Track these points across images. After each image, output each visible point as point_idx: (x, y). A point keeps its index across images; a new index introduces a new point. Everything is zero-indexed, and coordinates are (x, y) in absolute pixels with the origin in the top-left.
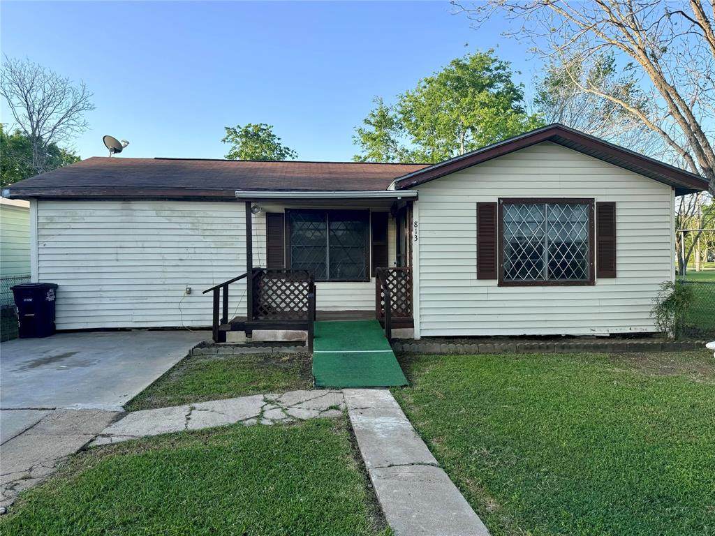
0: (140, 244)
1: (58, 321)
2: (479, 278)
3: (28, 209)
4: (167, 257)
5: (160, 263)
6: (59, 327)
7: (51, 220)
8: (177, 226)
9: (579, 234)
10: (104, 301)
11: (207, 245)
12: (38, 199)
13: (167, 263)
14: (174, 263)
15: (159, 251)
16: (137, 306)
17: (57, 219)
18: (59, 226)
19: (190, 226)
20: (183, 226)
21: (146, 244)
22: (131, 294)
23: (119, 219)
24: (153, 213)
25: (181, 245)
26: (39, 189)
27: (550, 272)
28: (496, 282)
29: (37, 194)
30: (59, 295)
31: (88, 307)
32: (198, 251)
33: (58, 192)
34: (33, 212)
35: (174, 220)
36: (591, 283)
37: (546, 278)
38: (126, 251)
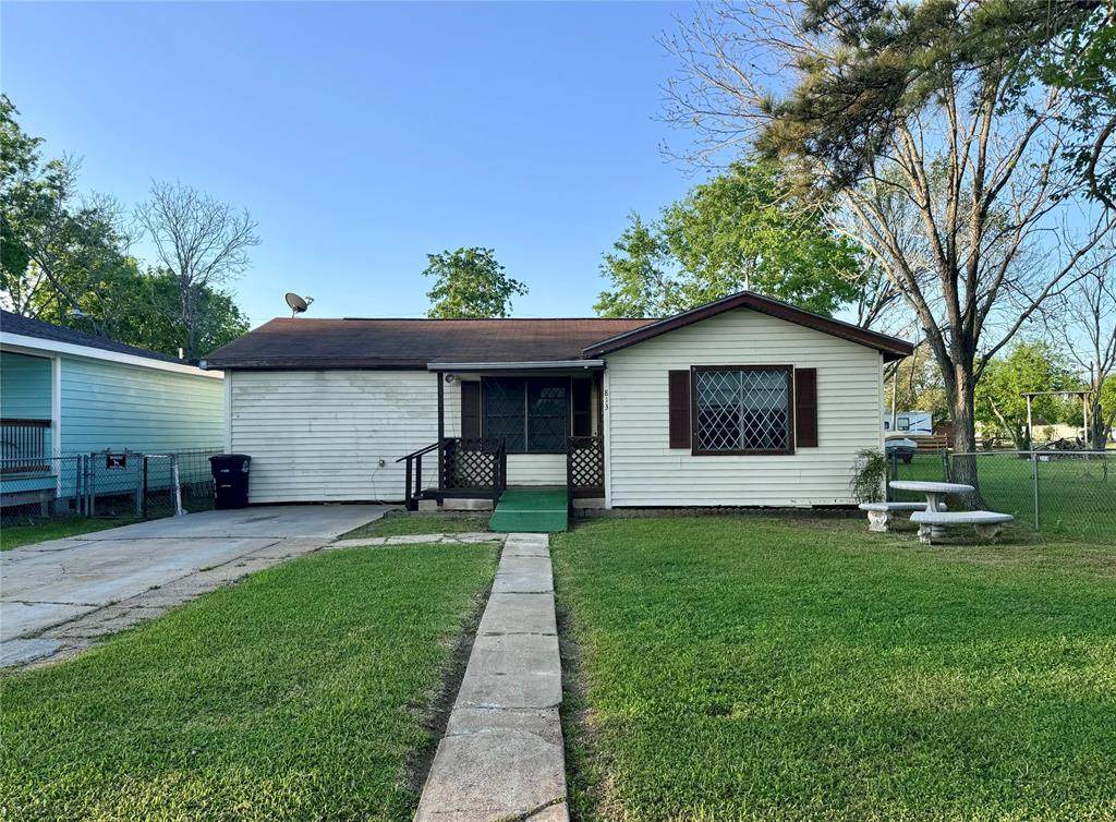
0: (333, 415)
1: (251, 494)
2: (672, 447)
3: (222, 380)
4: (360, 428)
5: (353, 434)
6: (251, 501)
7: (244, 391)
8: (370, 396)
9: (778, 402)
10: (296, 473)
11: (401, 415)
12: (232, 371)
13: (360, 434)
14: (368, 435)
15: (351, 422)
16: (330, 479)
17: (250, 390)
18: (252, 397)
19: (383, 396)
20: (377, 396)
21: (340, 415)
22: (324, 466)
23: (313, 389)
24: (347, 383)
25: (375, 415)
26: (235, 360)
27: (746, 441)
28: (690, 451)
29: (233, 365)
30: (252, 468)
31: (281, 480)
32: (391, 422)
33: (254, 364)
34: (227, 382)
35: (367, 390)
36: (791, 452)
37: (742, 447)
38: (320, 422)
